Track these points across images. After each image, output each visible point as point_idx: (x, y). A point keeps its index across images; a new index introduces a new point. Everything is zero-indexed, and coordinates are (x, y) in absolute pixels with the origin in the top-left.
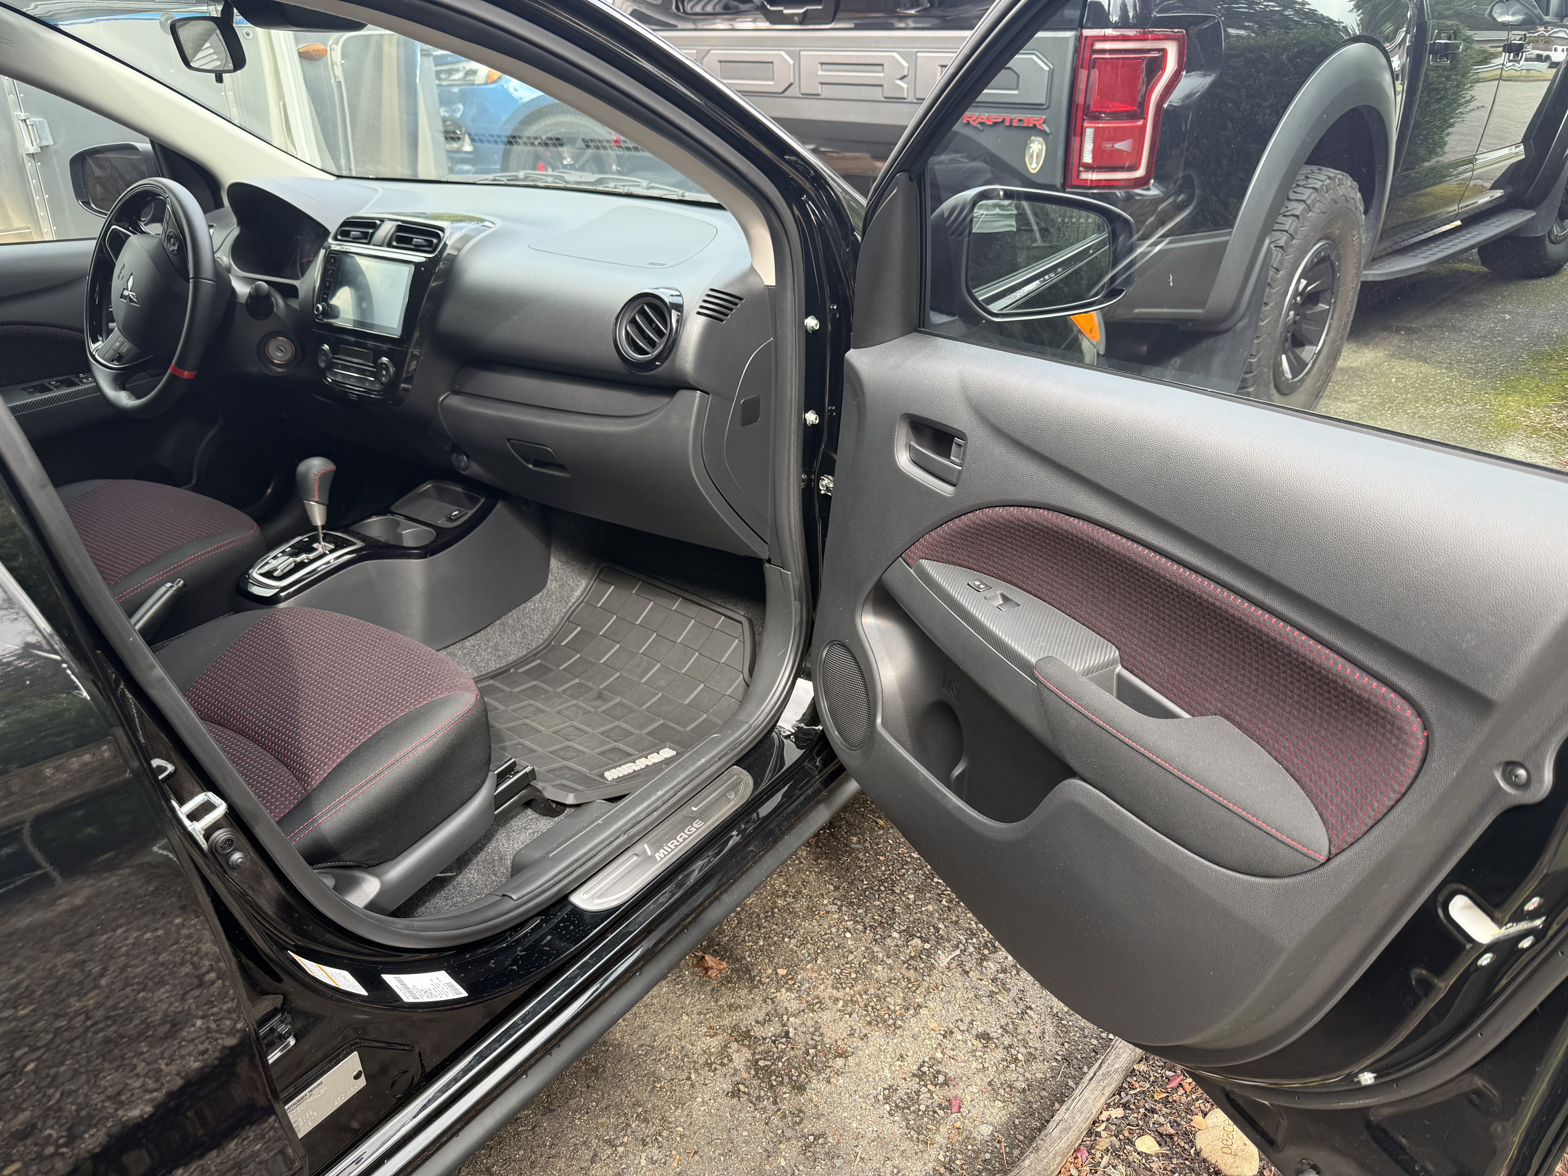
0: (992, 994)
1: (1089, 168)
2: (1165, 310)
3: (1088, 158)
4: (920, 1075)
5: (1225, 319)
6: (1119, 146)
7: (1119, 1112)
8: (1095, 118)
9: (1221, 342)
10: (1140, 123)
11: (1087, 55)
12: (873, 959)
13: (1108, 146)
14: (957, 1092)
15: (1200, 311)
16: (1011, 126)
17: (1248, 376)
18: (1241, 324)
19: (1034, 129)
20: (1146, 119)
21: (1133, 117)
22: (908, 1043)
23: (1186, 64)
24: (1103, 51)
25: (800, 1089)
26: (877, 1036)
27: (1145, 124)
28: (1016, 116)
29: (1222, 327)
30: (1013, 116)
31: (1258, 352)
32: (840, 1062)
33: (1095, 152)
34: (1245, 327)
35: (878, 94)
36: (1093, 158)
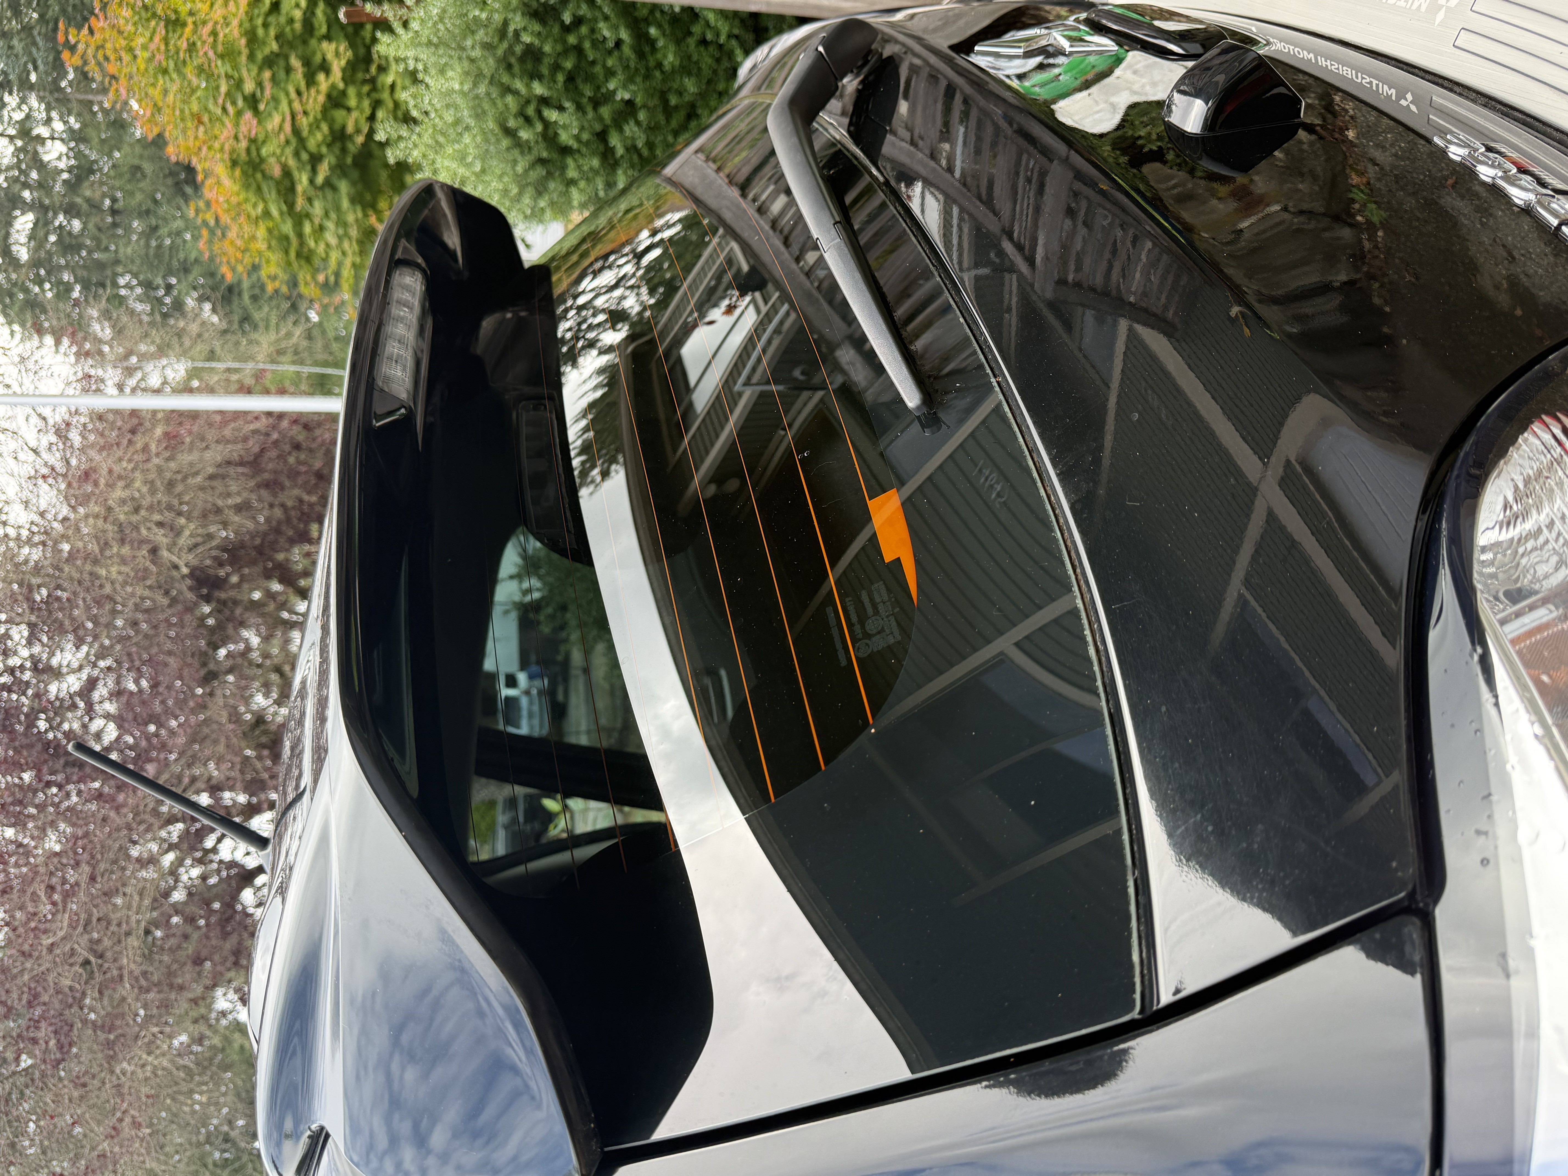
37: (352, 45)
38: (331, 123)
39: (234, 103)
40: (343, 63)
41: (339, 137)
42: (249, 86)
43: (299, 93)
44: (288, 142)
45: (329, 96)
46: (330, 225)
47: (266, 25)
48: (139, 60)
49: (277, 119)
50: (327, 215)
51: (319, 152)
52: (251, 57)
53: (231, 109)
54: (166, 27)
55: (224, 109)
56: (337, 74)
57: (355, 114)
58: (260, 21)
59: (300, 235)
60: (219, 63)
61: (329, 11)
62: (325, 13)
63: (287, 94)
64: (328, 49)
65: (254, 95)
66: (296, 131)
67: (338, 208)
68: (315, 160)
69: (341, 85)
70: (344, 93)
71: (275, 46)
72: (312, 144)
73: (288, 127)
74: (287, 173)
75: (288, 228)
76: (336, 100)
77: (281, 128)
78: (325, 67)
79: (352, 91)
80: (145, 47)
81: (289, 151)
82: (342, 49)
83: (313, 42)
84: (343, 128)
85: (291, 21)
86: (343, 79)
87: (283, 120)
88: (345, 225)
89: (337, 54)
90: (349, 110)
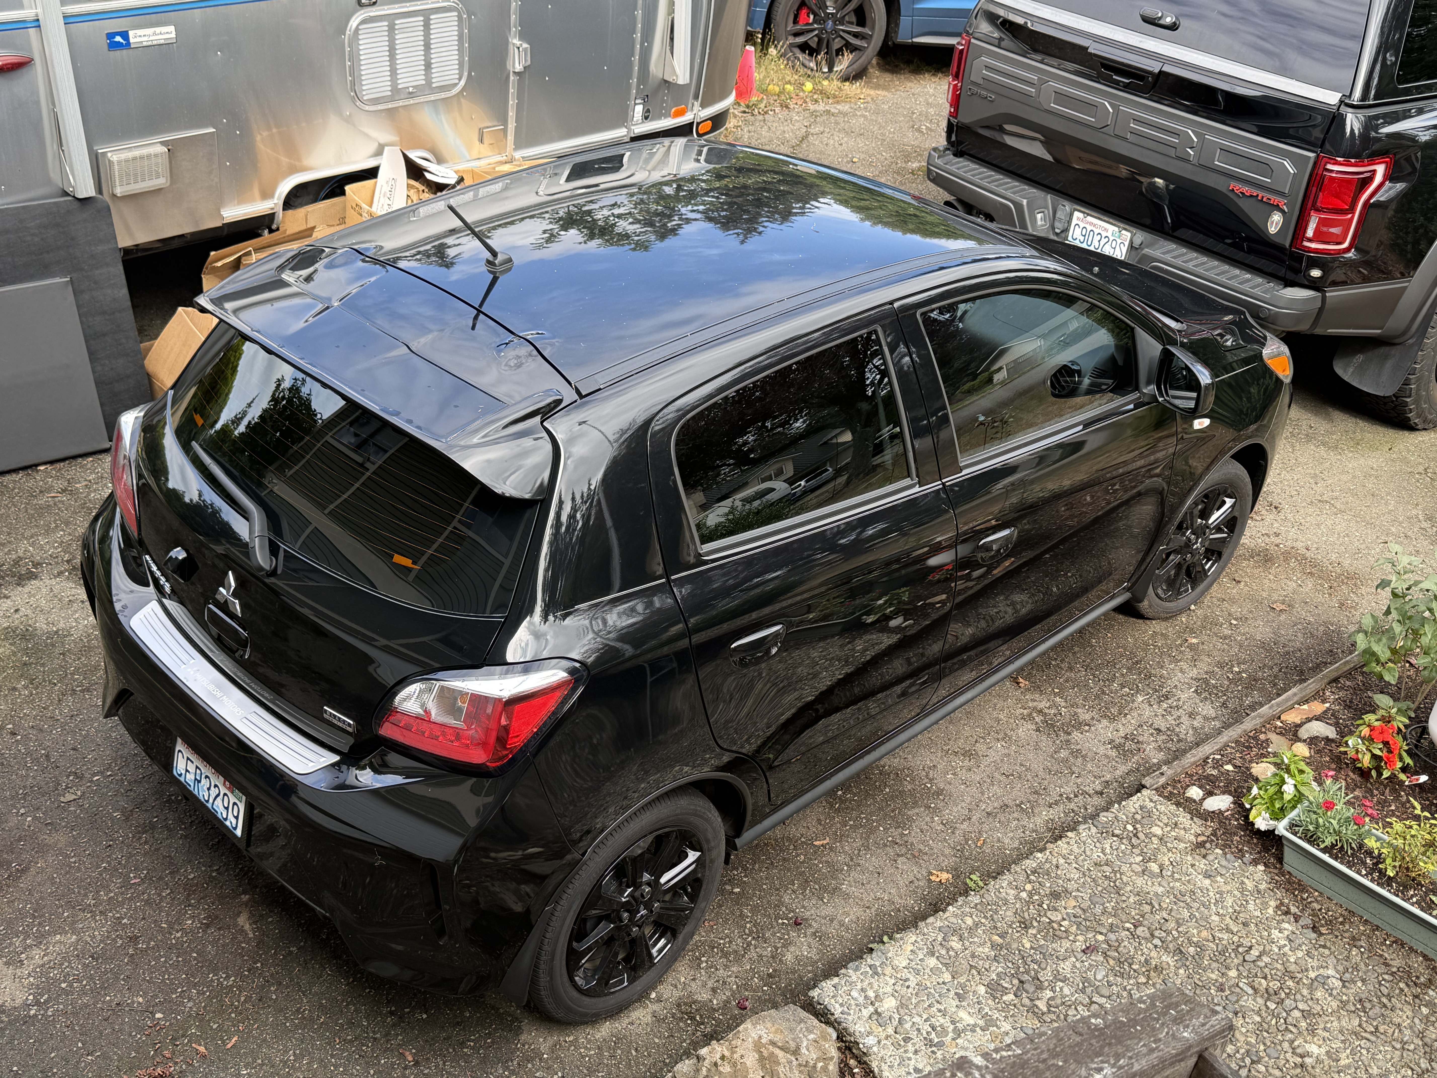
0: (1163, 715)
1: (1310, 240)
2: (1351, 331)
3: (1310, 233)
4: (1126, 738)
5: (1399, 336)
6: (1333, 230)
7: (1219, 757)
8: (1317, 210)
9: (1395, 351)
10: (1350, 216)
11: (1321, 169)
12: (1104, 693)
13: (1325, 229)
14: (1144, 746)
15: (1379, 331)
16: (1262, 200)
17: (1411, 377)
18: (1411, 341)
19: (1277, 208)
20: (1354, 213)
21: (1345, 212)
22: (1120, 726)
23: (1390, 177)
24: (1332, 171)
25: (1069, 734)
26: (1105, 722)
27: (1353, 217)
28: (1266, 195)
29: (1397, 341)
30: (1264, 194)
31: (1422, 361)
32: (1087, 728)
33: (1317, 231)
34: (1413, 344)
35: (1172, 152)
36: (1315, 233)
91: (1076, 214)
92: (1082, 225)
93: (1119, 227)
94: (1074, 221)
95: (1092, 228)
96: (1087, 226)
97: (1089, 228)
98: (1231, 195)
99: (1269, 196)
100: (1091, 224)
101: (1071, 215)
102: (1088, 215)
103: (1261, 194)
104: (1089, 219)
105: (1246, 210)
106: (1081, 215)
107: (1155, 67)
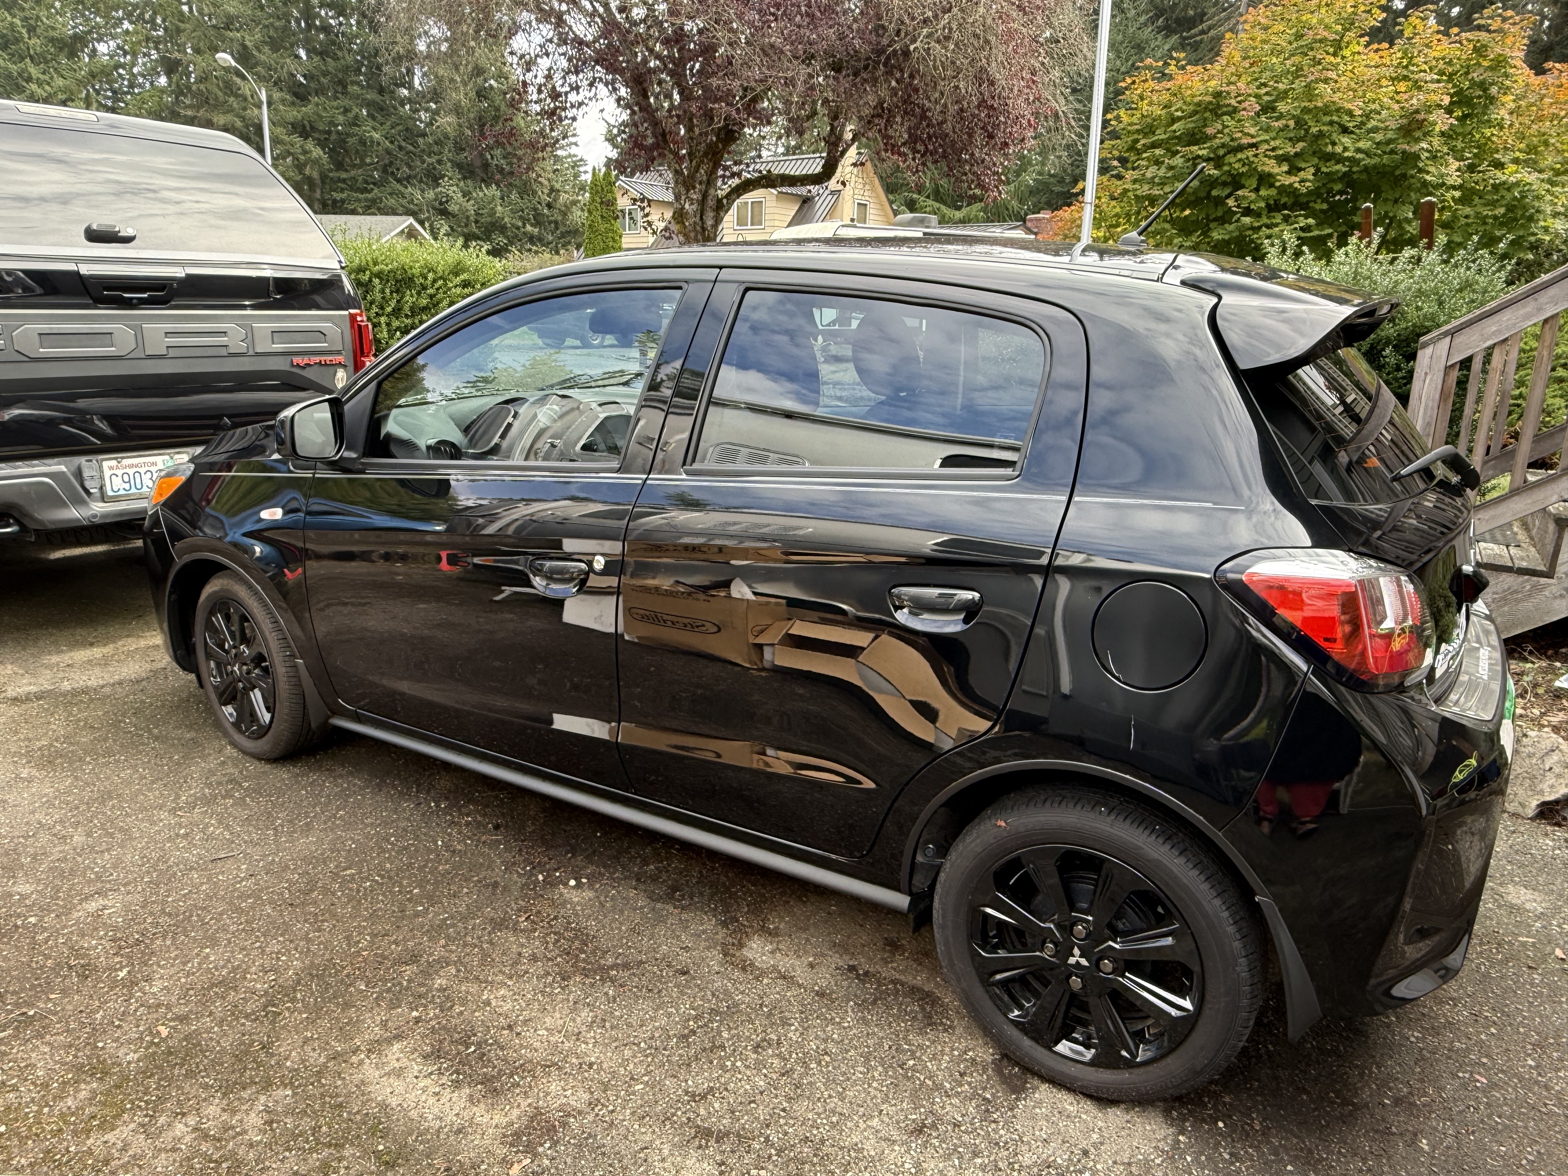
16: (326, 363)
19: (338, 365)
28: (327, 358)
37: (1310, 193)
38: (1248, 175)
39: (1267, 94)
40: (1296, 185)
41: (1235, 182)
42: (1282, 107)
43: (1274, 149)
44: (1232, 140)
45: (1270, 175)
46: (1162, 172)
47: (1331, 123)
48: (1309, 16)
49: (1252, 131)
50: (1171, 168)
51: (1224, 165)
52: (1306, 110)
53: (1264, 91)
54: (1335, 40)
55: (1265, 85)
56: (1287, 180)
57: (1253, 196)
58: (1335, 118)
59: (1154, 146)
60: (1303, 84)
61: (1340, 175)
62: (1338, 171)
63: (1274, 139)
64: (1308, 174)
65: (1274, 109)
66: (1241, 148)
67: (1177, 178)
68: (1217, 161)
69: (1278, 184)
70: (1272, 185)
71: (1314, 130)
72: (1231, 159)
73: (1245, 141)
74: (1208, 138)
75: (1160, 135)
76: (1265, 179)
77: (1248, 134)
78: (1294, 170)
79: (1273, 192)
80: (1321, 21)
81: (1227, 139)
82: (1308, 184)
83: (1316, 161)
84: (1243, 187)
85: (1334, 144)
86: (1283, 185)
87: (1252, 137)
88: (1162, 184)
89: (1303, 181)
90: (1257, 190)
91: (106, 464)
92: (119, 472)
93: (169, 454)
94: (107, 473)
95: (135, 470)
96: (128, 470)
97: (131, 471)
98: (294, 370)
99: (331, 358)
100: (131, 466)
101: (101, 467)
102: (123, 458)
103: (323, 358)
104: (126, 462)
105: (313, 378)
106: (114, 463)
107: (179, 272)
